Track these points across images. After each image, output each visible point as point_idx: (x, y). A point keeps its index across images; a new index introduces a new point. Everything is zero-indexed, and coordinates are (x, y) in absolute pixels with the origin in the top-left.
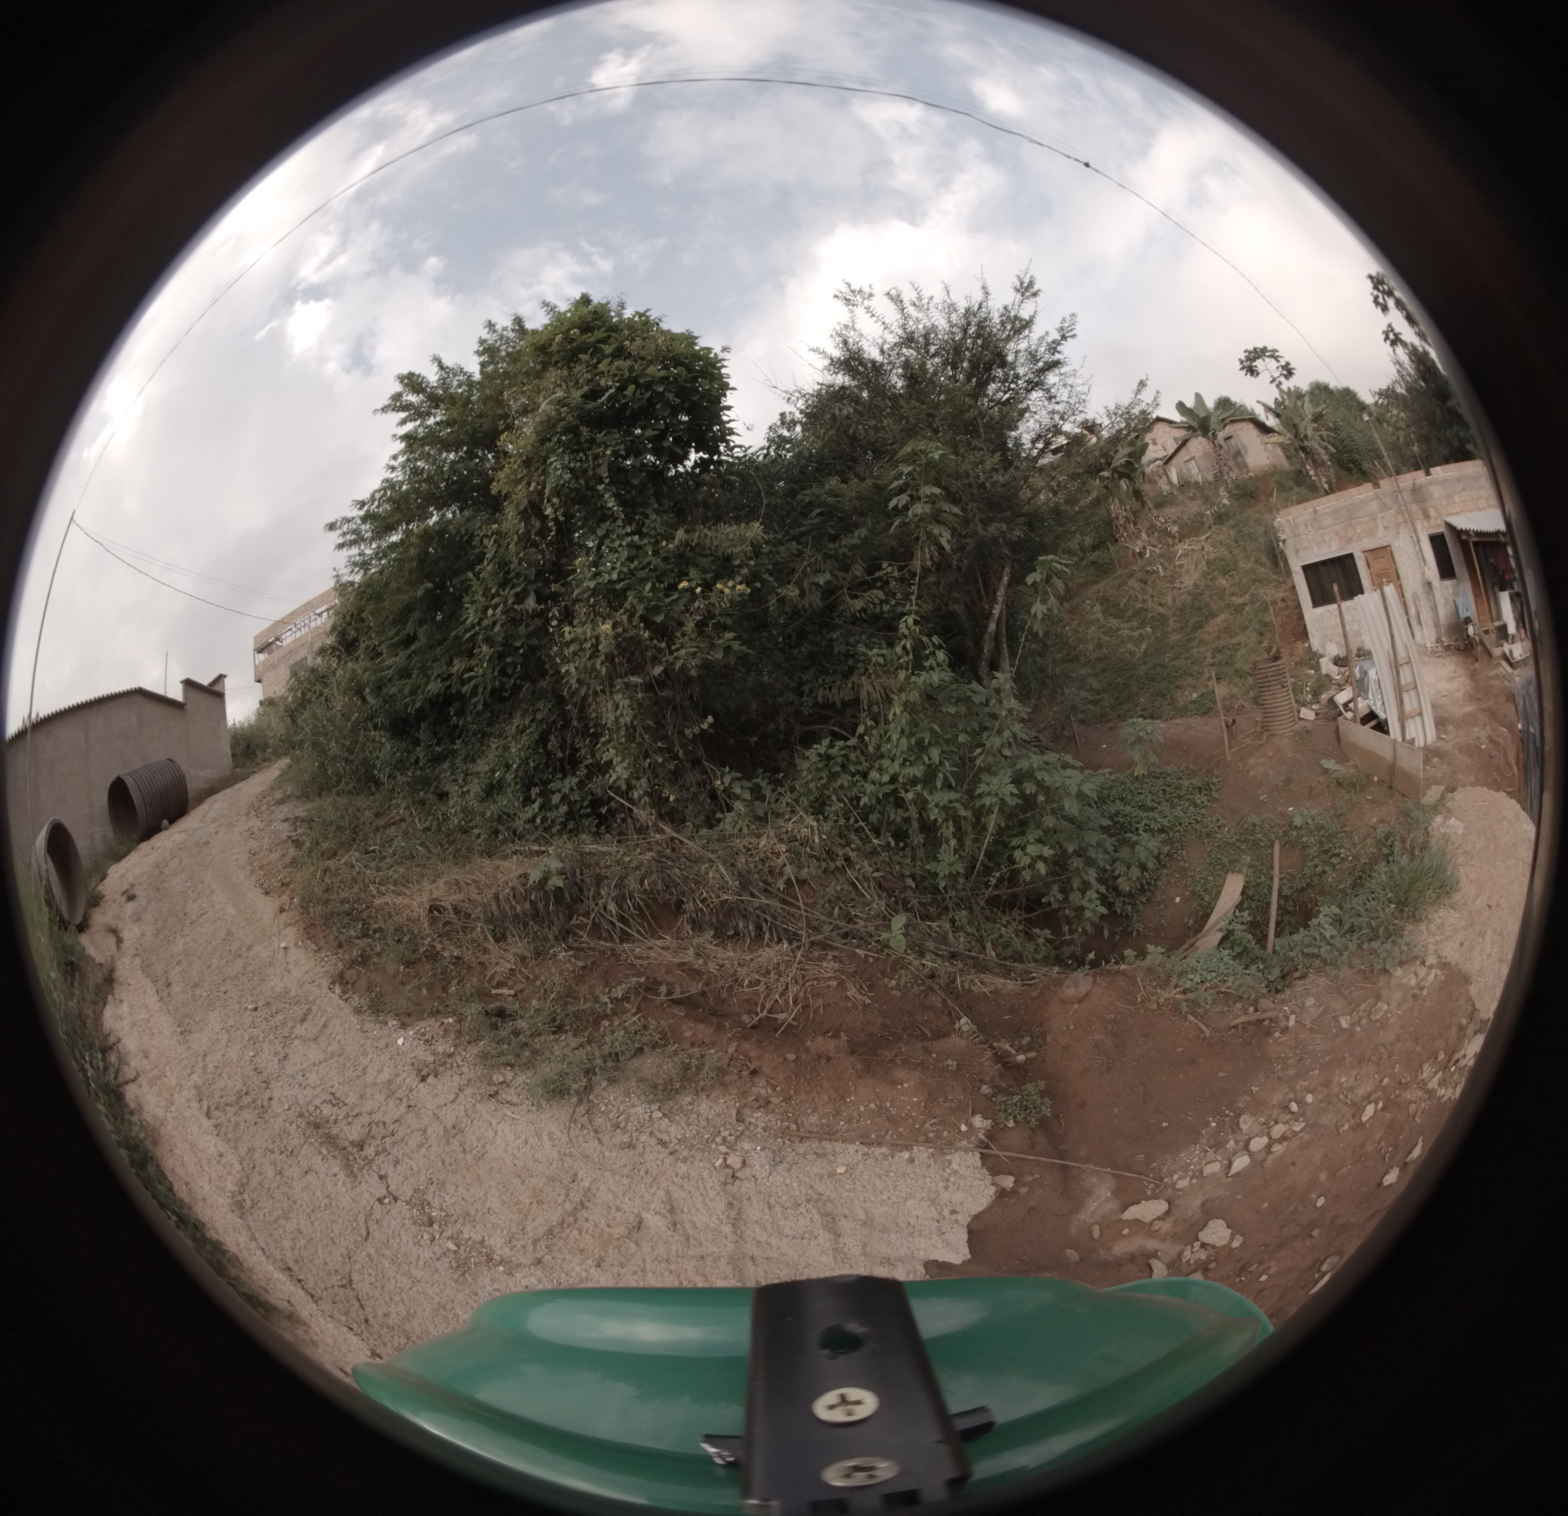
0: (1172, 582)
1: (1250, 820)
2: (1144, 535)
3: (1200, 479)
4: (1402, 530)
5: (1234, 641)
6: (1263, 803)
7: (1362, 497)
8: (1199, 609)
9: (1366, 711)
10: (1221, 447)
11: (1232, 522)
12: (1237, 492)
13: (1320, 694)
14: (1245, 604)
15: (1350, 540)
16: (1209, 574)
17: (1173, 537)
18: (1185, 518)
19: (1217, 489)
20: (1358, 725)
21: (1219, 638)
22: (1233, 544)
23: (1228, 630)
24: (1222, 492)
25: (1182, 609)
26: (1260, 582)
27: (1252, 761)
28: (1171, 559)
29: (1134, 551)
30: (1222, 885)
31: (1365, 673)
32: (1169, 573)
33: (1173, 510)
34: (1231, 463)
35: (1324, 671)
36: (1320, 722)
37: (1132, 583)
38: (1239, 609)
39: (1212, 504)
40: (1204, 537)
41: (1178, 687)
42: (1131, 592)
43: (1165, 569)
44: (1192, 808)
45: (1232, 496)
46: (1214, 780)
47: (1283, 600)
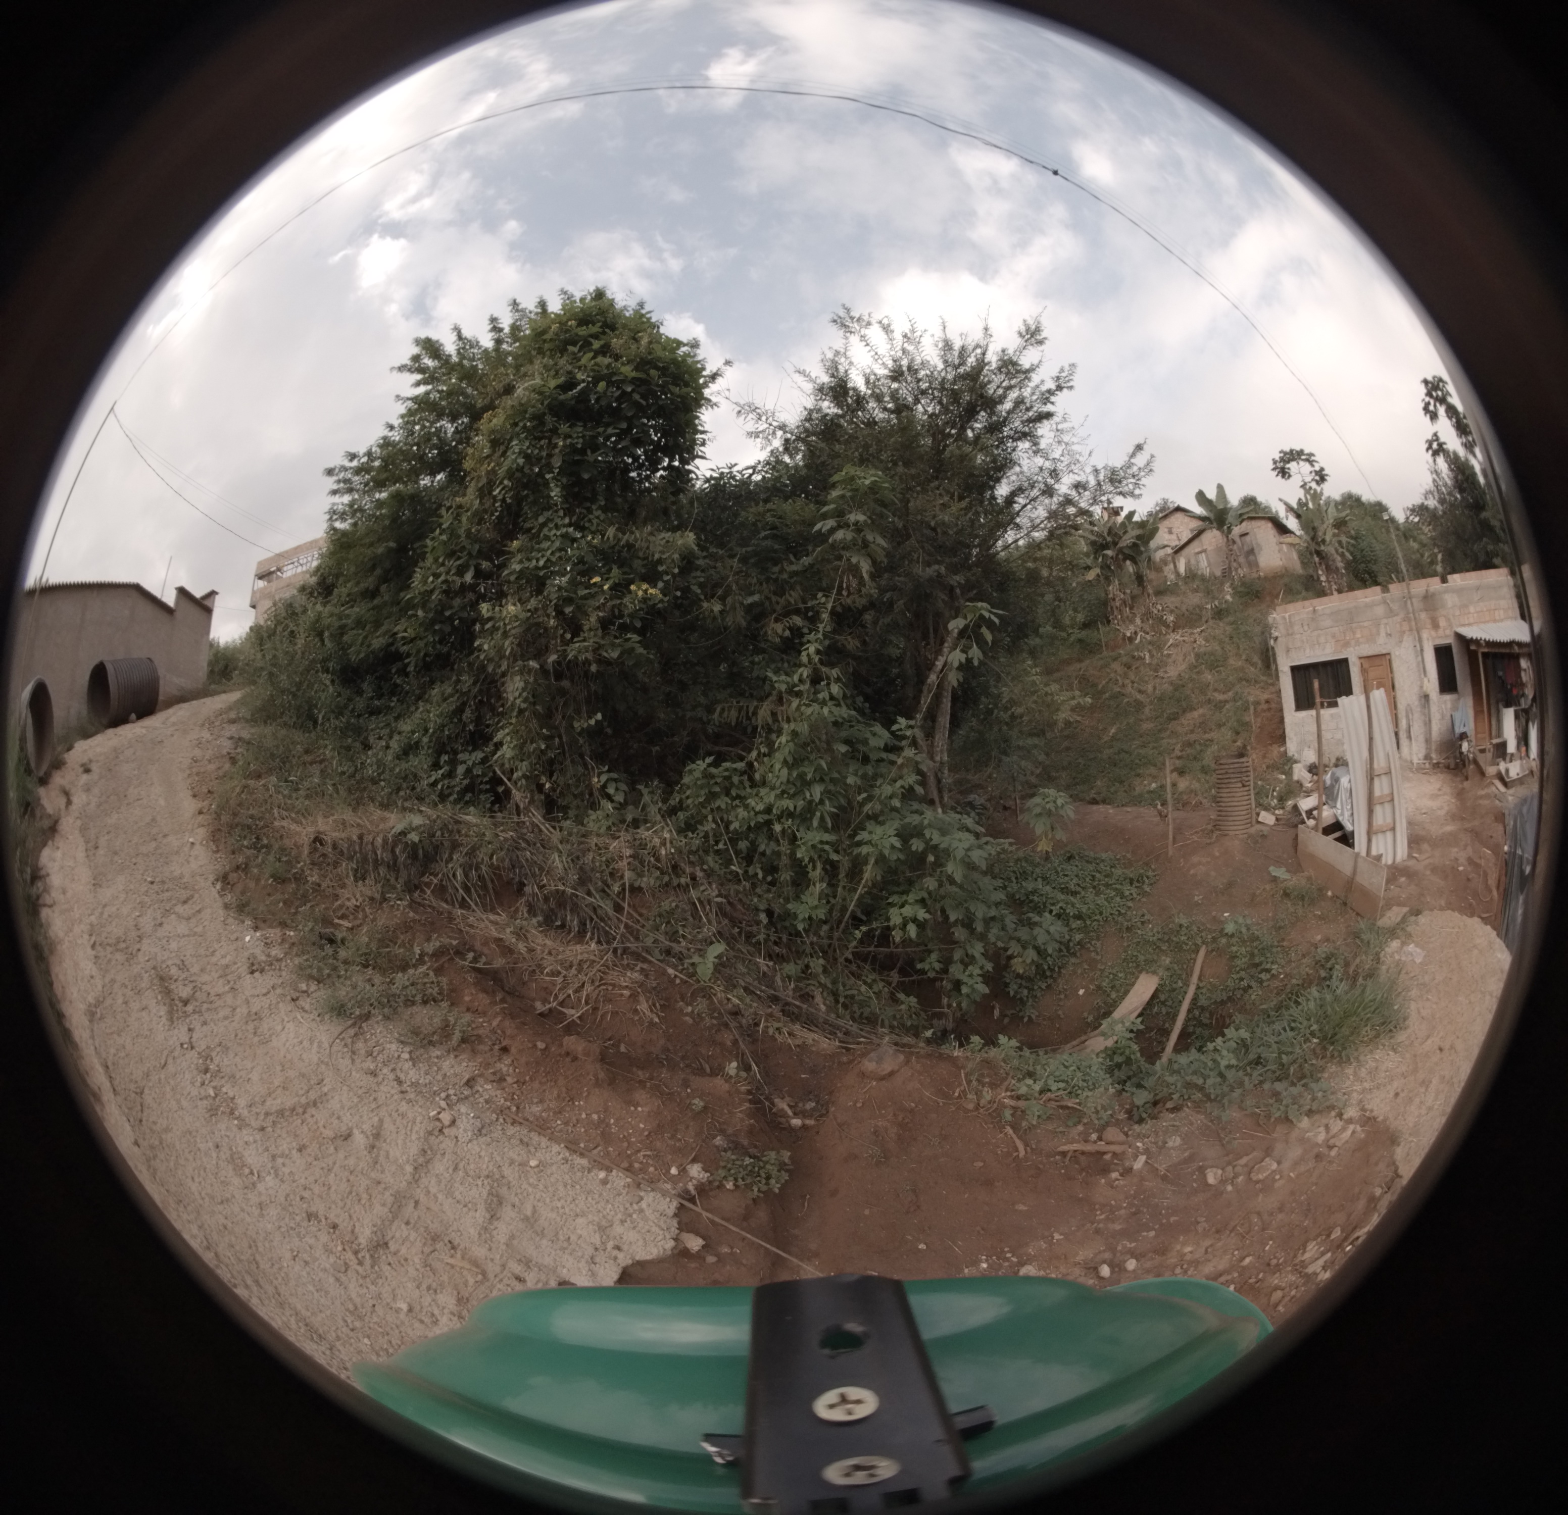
0: (1156, 671)
1: (1177, 920)
2: (1138, 621)
3: (1207, 572)
4: (1405, 638)
5: (1207, 736)
6: (1197, 904)
7: (1367, 600)
8: (1179, 701)
9: (1331, 821)
10: (1234, 542)
11: (1231, 619)
12: (1242, 589)
13: (1286, 800)
14: (1226, 701)
15: (1347, 644)
16: (1196, 667)
17: (1168, 626)
18: (1184, 608)
19: (1222, 584)
20: (1320, 834)
21: (1192, 731)
22: (1227, 640)
23: (1203, 725)
24: (1227, 588)
25: (1161, 699)
26: (1247, 681)
27: (1195, 859)
28: (1160, 648)
29: (1124, 635)
30: (1133, 984)
31: (1336, 780)
32: (1155, 661)
33: (1173, 599)
34: (1242, 560)
35: (1295, 777)
36: (1279, 828)
37: (1116, 666)
38: (1219, 706)
39: (1214, 598)
40: (1199, 630)
41: (1138, 775)
42: (1112, 675)
43: (1152, 656)
44: (1118, 899)
45: (1236, 593)
46: (1150, 873)
47: (1267, 702)
